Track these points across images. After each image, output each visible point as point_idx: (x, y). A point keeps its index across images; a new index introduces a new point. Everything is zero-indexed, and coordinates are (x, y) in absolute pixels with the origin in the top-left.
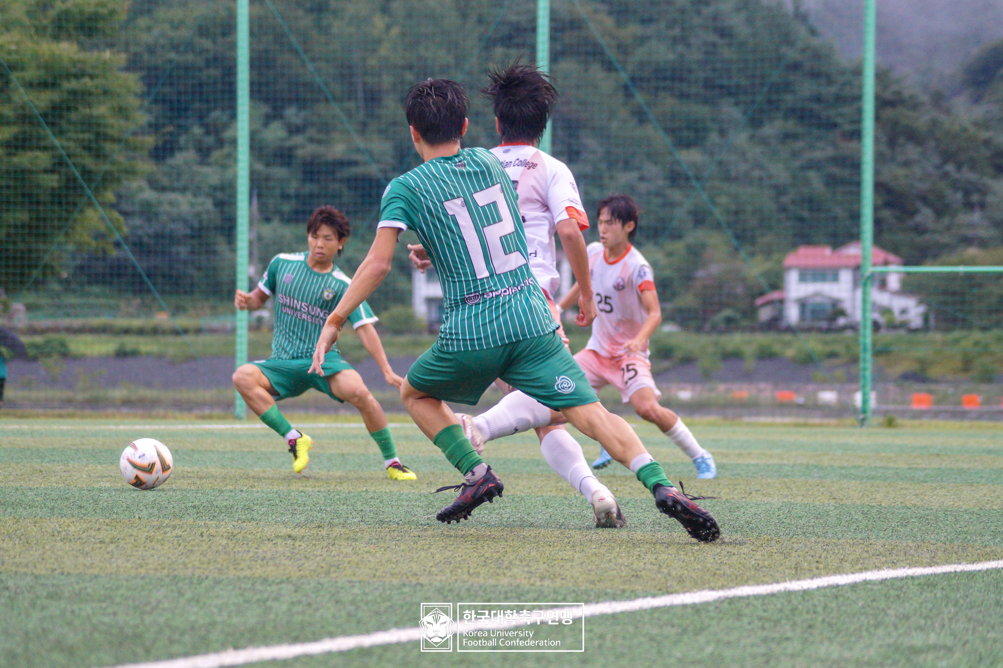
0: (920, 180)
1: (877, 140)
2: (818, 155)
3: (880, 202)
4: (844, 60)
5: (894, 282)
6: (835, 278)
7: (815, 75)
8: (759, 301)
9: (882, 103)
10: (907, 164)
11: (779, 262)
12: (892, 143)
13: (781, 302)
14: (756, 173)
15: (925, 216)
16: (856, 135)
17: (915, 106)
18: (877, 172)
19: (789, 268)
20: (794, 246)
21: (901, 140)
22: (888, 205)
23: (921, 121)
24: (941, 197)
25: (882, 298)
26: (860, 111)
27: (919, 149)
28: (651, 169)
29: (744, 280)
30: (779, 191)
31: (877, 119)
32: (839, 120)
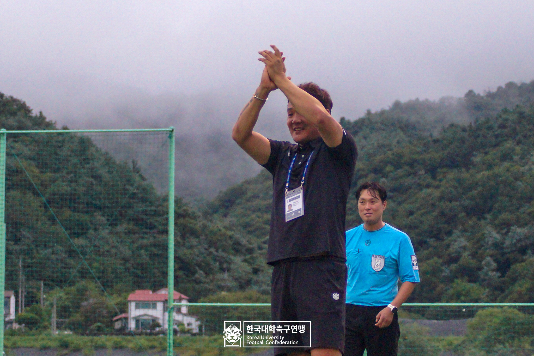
0: (198, 256)
1: (175, 234)
2: (145, 241)
3: (177, 266)
4: (159, 192)
5: (184, 310)
6: (154, 307)
7: (144, 200)
8: (115, 318)
9: (178, 216)
10: (191, 247)
11: (125, 298)
12: (183, 236)
13: (126, 319)
14: (114, 251)
15: (200, 274)
16: (166, 232)
17: (195, 218)
18: (176, 251)
19: (131, 301)
20: (133, 290)
21: (188, 235)
22: (181, 268)
23: (198, 224)
24: (208, 265)
25: (179, 318)
26: (167, 219)
27: (197, 240)
28: (58, 248)
29: (107, 307)
30: (126, 260)
31: (176, 224)
32: (156, 224)
